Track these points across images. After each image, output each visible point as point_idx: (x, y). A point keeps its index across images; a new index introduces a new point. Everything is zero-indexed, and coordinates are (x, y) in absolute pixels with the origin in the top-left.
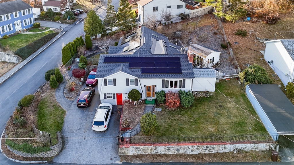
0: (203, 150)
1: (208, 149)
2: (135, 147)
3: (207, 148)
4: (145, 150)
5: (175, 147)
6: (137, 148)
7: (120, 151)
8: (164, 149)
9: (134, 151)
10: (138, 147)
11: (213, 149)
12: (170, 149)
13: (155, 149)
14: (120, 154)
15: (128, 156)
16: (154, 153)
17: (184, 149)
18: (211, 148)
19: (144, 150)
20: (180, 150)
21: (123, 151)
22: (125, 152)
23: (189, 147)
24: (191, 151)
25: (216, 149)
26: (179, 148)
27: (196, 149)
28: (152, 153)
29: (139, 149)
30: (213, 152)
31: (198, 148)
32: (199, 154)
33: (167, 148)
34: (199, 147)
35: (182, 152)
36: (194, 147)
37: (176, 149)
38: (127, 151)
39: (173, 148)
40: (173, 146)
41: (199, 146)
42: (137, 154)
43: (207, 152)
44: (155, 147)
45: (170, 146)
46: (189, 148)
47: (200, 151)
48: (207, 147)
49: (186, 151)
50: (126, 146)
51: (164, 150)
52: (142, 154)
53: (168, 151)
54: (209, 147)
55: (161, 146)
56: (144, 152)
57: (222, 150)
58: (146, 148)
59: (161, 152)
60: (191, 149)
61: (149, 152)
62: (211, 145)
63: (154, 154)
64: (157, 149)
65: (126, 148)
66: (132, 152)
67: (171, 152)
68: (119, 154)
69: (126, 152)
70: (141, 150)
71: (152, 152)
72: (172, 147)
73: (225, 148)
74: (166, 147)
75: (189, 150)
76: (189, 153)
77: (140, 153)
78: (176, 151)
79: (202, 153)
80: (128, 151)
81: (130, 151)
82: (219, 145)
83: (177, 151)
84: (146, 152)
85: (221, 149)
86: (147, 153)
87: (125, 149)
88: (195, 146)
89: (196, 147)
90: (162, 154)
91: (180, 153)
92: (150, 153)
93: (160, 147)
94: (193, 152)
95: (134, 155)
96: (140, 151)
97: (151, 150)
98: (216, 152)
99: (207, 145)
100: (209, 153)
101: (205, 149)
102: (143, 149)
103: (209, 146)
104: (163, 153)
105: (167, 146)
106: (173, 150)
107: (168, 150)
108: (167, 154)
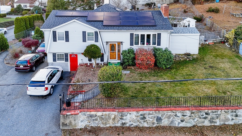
0: (200, 120)
1: (209, 117)
2: (88, 115)
3: (207, 116)
4: (105, 119)
5: (155, 114)
6: (91, 116)
7: (62, 120)
8: (136, 116)
9: (86, 122)
10: (93, 113)
11: (217, 118)
12: (145, 118)
13: (120, 117)
14: (63, 126)
15: (76, 130)
16: (119, 125)
17: (169, 117)
18: (214, 116)
19: (103, 119)
20: (162, 120)
21: (67, 122)
22: (71, 122)
23: (177, 113)
24: (180, 121)
25: (222, 117)
26: (160, 116)
27: (189, 118)
28: (117, 125)
29: (94, 117)
30: (218, 124)
31: (192, 116)
32: (194, 126)
33: (141, 115)
34: (193, 114)
35: (165, 122)
36: (185, 114)
37: (156, 119)
38: (75, 120)
39: (150, 116)
40: (151, 112)
41: (194, 111)
42: (92, 127)
43: (207, 123)
44: (121, 114)
45: (145, 112)
46: (177, 115)
47: (195, 120)
48: (206, 114)
49: (172, 122)
50: (73, 113)
51: (135, 118)
52: (99, 127)
53: (142, 121)
54: (211, 114)
55: (130, 112)
56: (102, 123)
57: (233, 119)
58: (106, 115)
59: (131, 123)
60: (181, 117)
61: (110, 124)
62: (214, 111)
63: (120, 127)
64: (125, 117)
65: (74, 116)
66: (83, 123)
67: (147, 123)
68: (61, 128)
69: (73, 122)
70: (99, 120)
71: (116, 122)
72: (149, 114)
73: (237, 116)
74: (139, 114)
75: (176, 119)
76: (177, 126)
77: (96, 126)
78: (155, 121)
79: (199, 125)
80: (76, 122)
81: (80, 122)
82: (226, 110)
83: (157, 120)
84: (106, 124)
85: (230, 117)
86: (108, 126)
87: (70, 116)
88: (188, 111)
89: (188, 113)
90: (132, 126)
91: (162, 125)
92: (113, 125)
93: (129, 114)
94: (184, 123)
95: (86, 128)
96: (97, 122)
97: (114, 119)
98: (222, 123)
99: (206, 111)
100: (210, 125)
101: (203, 116)
102: (101, 118)
103: (210, 111)
104: (135, 124)
105: (141, 112)
106: (151, 120)
107: (142, 119)
108: (141, 126)
